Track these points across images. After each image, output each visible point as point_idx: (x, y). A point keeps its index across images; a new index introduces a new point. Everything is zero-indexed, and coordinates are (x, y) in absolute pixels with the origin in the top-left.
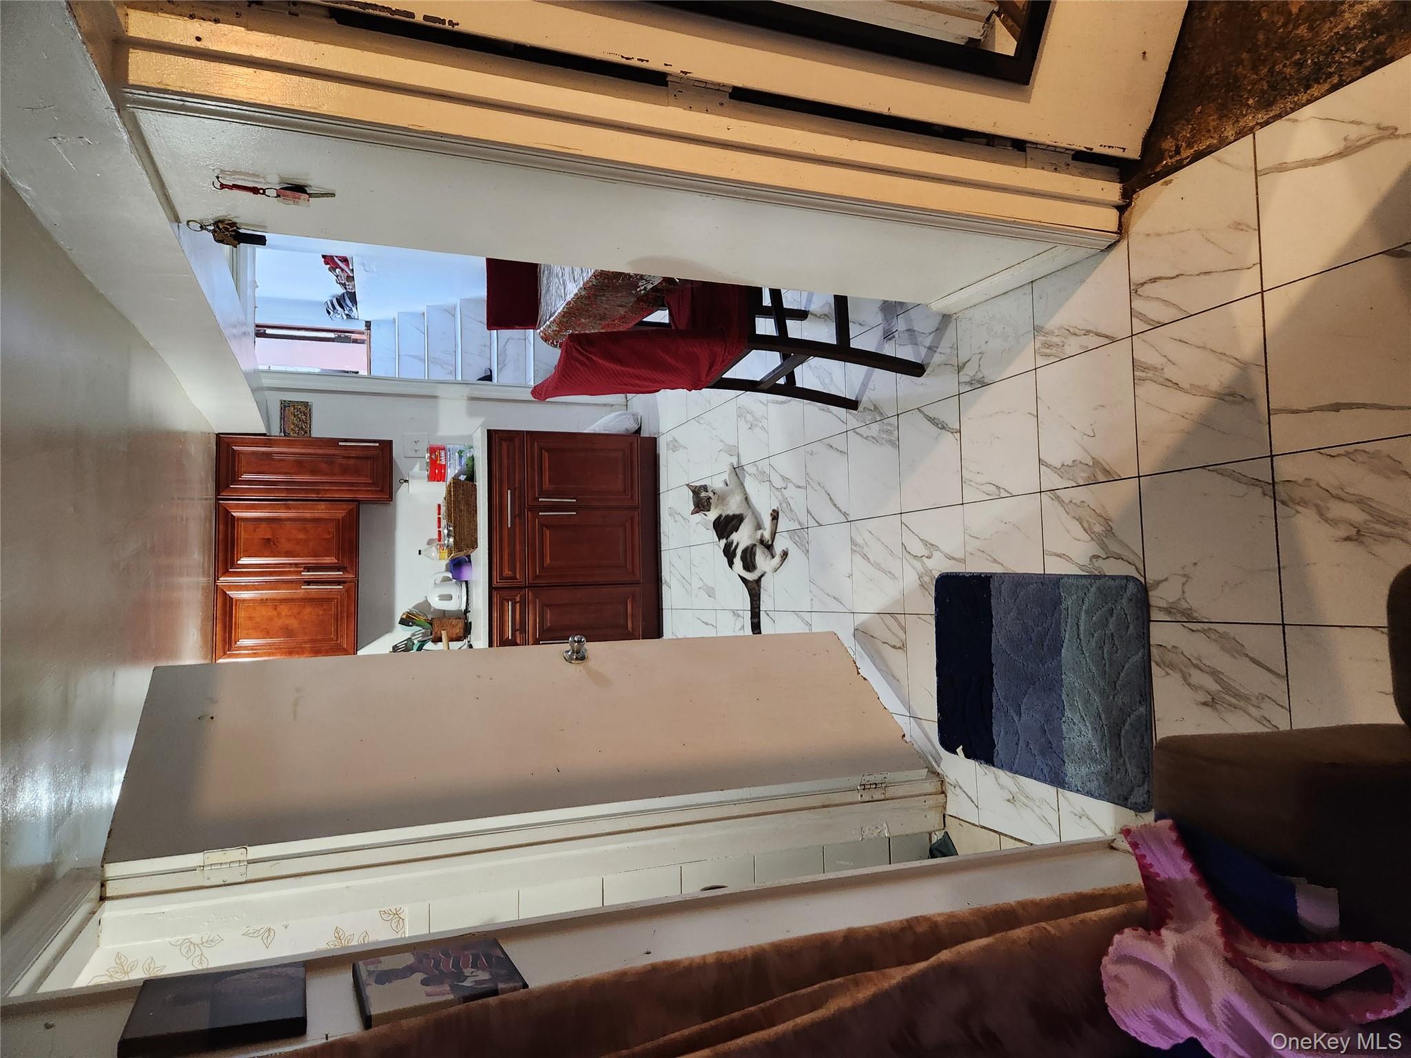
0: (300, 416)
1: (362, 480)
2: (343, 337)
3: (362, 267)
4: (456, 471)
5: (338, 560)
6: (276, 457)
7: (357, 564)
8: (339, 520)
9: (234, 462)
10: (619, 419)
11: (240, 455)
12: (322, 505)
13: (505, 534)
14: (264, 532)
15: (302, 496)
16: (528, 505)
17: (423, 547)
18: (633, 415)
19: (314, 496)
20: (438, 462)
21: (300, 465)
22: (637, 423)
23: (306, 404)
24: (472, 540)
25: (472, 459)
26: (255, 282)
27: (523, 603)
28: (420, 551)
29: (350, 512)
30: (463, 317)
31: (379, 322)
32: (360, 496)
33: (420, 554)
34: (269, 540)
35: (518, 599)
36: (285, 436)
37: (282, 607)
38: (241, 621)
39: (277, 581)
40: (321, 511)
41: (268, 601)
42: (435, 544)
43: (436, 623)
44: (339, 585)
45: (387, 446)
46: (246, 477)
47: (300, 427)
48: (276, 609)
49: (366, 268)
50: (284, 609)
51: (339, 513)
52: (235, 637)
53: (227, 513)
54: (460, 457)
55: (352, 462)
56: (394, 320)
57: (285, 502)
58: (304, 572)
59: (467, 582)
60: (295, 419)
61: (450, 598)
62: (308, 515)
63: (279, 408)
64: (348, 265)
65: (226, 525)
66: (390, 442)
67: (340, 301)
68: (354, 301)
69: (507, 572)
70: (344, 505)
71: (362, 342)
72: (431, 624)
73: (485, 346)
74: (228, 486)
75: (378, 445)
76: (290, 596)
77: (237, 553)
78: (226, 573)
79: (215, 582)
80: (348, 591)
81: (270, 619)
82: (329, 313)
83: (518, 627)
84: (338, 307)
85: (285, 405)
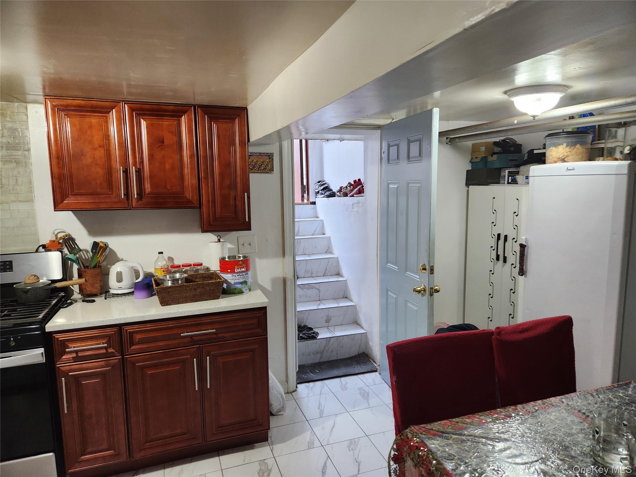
0: (263, 165)
1: (218, 210)
2: (305, 189)
3: (356, 202)
4: (229, 281)
5: (148, 194)
6: (232, 149)
7: (145, 208)
8: (183, 193)
9: (225, 118)
10: (279, 397)
11: (231, 124)
12: (195, 181)
13: (175, 332)
14: (169, 139)
15: (202, 167)
16: (202, 347)
17: (166, 255)
18: (283, 407)
19: (202, 175)
20: (236, 267)
21: (226, 165)
22: (277, 412)
23: (272, 170)
24: (168, 301)
25: (241, 292)
26: (343, 140)
27: (107, 355)
28: (162, 253)
29: (190, 202)
30: (328, 259)
31: (315, 209)
32: (204, 209)
33: (159, 253)
34: (163, 142)
35: (110, 350)
36: (249, 155)
37: (102, 151)
38: (88, 120)
39: (126, 148)
40: (190, 180)
41: (107, 141)
42: (168, 264)
43: (97, 270)
44: (124, 194)
45: (247, 226)
46: (214, 127)
47: (256, 166)
48: (100, 146)
49: (355, 205)
50: (100, 153)
51: (189, 194)
52: (72, 114)
53: (184, 112)
54: (241, 283)
55: (232, 202)
56: (318, 217)
57: (195, 155)
58: (135, 168)
59: (132, 293)
60: (261, 163)
61: (119, 279)
62: (187, 171)
63: (267, 152)
64: (356, 193)
65: (173, 111)
66: (249, 229)
67: (327, 189)
68: (328, 196)
69: (138, 337)
70: (196, 198)
71: (303, 200)
72: (95, 267)
73: (312, 274)
74: (206, 114)
75: (247, 220)
76: (113, 158)
77: (150, 119)
78: (131, 110)
79: (123, 101)
80: (120, 201)
81: (91, 142)
82: (319, 182)
83: (80, 354)
84: (322, 187)
85: (270, 156)
